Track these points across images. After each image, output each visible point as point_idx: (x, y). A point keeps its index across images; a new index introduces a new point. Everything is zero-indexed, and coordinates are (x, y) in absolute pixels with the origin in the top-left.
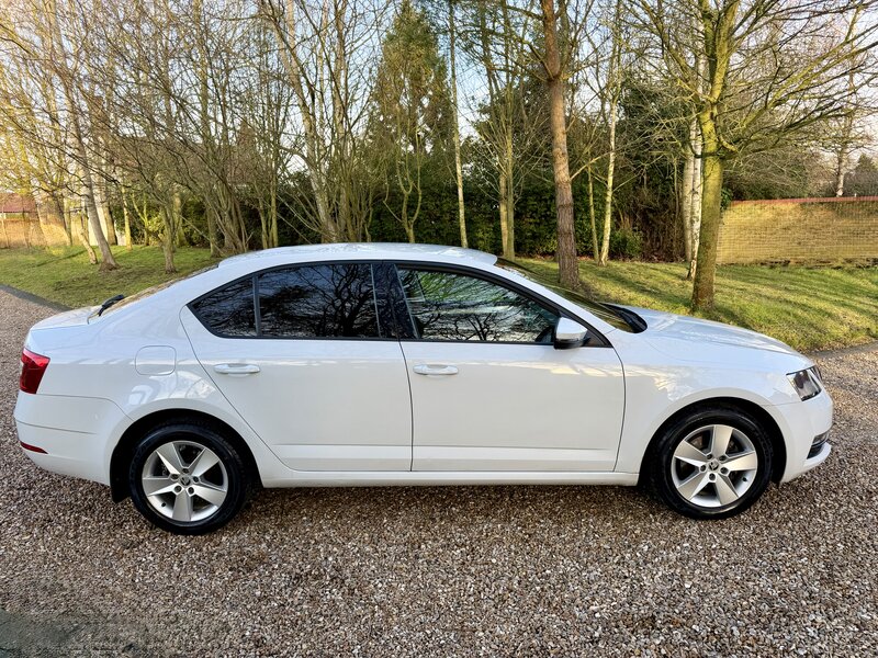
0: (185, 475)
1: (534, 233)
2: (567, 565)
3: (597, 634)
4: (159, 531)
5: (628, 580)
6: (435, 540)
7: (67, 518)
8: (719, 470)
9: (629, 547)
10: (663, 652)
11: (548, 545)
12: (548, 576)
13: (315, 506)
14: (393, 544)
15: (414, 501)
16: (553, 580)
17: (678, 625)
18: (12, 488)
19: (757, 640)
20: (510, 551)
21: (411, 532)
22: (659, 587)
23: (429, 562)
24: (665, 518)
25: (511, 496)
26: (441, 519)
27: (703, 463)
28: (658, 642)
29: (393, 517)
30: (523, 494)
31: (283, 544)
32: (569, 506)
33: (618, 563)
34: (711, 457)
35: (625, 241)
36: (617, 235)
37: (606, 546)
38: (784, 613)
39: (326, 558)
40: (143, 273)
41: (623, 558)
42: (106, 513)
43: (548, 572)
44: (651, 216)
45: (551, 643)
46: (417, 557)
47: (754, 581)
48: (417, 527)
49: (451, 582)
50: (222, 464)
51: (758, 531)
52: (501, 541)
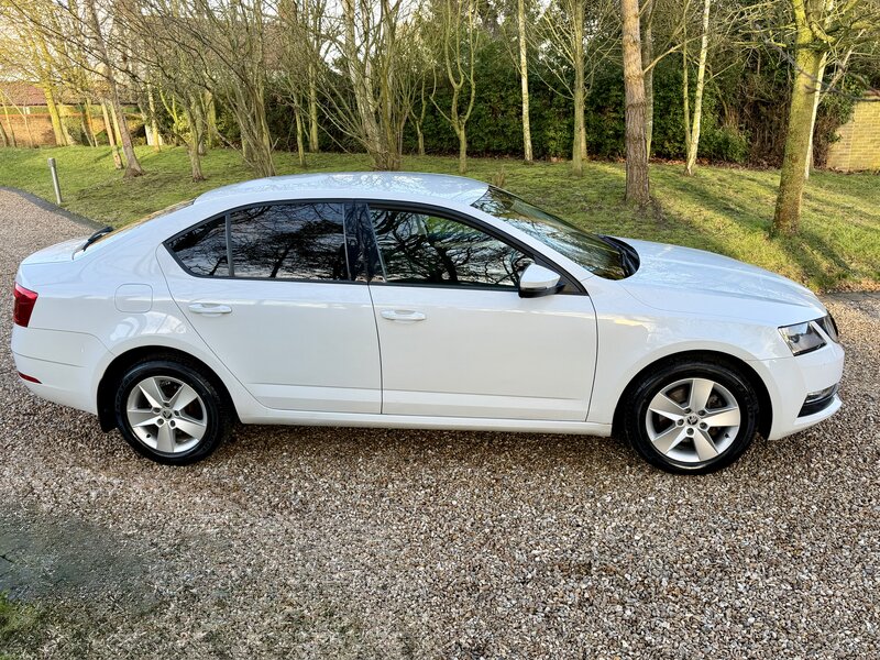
0: (166, 409)
1: (616, 131)
2: (525, 511)
3: (529, 576)
4: (146, 460)
5: (579, 529)
6: (404, 480)
7: (65, 444)
8: (698, 425)
9: (592, 497)
10: (586, 595)
11: (512, 490)
12: (502, 520)
13: (296, 443)
14: (362, 482)
15: (393, 441)
16: (506, 524)
17: (612, 573)
18: (18, 413)
19: (682, 592)
20: (473, 494)
21: (383, 472)
22: (608, 537)
23: (392, 501)
24: (641, 470)
25: (490, 442)
26: (415, 461)
27: (681, 417)
28: (584, 586)
29: (368, 457)
30: (504, 440)
31: (259, 477)
32: (547, 453)
33: (575, 512)
34: (689, 411)
35: (726, 141)
36: (717, 134)
37: (569, 495)
38: (722, 568)
39: (296, 493)
40: (169, 180)
41: (583, 507)
42: (99, 442)
43: (503, 516)
44: (763, 109)
45: (483, 582)
46: (382, 496)
47: (706, 537)
48: (389, 467)
49: (407, 520)
50: (200, 399)
51: (733, 489)
52: (467, 485)
